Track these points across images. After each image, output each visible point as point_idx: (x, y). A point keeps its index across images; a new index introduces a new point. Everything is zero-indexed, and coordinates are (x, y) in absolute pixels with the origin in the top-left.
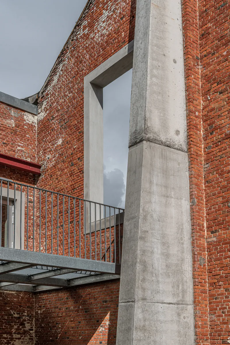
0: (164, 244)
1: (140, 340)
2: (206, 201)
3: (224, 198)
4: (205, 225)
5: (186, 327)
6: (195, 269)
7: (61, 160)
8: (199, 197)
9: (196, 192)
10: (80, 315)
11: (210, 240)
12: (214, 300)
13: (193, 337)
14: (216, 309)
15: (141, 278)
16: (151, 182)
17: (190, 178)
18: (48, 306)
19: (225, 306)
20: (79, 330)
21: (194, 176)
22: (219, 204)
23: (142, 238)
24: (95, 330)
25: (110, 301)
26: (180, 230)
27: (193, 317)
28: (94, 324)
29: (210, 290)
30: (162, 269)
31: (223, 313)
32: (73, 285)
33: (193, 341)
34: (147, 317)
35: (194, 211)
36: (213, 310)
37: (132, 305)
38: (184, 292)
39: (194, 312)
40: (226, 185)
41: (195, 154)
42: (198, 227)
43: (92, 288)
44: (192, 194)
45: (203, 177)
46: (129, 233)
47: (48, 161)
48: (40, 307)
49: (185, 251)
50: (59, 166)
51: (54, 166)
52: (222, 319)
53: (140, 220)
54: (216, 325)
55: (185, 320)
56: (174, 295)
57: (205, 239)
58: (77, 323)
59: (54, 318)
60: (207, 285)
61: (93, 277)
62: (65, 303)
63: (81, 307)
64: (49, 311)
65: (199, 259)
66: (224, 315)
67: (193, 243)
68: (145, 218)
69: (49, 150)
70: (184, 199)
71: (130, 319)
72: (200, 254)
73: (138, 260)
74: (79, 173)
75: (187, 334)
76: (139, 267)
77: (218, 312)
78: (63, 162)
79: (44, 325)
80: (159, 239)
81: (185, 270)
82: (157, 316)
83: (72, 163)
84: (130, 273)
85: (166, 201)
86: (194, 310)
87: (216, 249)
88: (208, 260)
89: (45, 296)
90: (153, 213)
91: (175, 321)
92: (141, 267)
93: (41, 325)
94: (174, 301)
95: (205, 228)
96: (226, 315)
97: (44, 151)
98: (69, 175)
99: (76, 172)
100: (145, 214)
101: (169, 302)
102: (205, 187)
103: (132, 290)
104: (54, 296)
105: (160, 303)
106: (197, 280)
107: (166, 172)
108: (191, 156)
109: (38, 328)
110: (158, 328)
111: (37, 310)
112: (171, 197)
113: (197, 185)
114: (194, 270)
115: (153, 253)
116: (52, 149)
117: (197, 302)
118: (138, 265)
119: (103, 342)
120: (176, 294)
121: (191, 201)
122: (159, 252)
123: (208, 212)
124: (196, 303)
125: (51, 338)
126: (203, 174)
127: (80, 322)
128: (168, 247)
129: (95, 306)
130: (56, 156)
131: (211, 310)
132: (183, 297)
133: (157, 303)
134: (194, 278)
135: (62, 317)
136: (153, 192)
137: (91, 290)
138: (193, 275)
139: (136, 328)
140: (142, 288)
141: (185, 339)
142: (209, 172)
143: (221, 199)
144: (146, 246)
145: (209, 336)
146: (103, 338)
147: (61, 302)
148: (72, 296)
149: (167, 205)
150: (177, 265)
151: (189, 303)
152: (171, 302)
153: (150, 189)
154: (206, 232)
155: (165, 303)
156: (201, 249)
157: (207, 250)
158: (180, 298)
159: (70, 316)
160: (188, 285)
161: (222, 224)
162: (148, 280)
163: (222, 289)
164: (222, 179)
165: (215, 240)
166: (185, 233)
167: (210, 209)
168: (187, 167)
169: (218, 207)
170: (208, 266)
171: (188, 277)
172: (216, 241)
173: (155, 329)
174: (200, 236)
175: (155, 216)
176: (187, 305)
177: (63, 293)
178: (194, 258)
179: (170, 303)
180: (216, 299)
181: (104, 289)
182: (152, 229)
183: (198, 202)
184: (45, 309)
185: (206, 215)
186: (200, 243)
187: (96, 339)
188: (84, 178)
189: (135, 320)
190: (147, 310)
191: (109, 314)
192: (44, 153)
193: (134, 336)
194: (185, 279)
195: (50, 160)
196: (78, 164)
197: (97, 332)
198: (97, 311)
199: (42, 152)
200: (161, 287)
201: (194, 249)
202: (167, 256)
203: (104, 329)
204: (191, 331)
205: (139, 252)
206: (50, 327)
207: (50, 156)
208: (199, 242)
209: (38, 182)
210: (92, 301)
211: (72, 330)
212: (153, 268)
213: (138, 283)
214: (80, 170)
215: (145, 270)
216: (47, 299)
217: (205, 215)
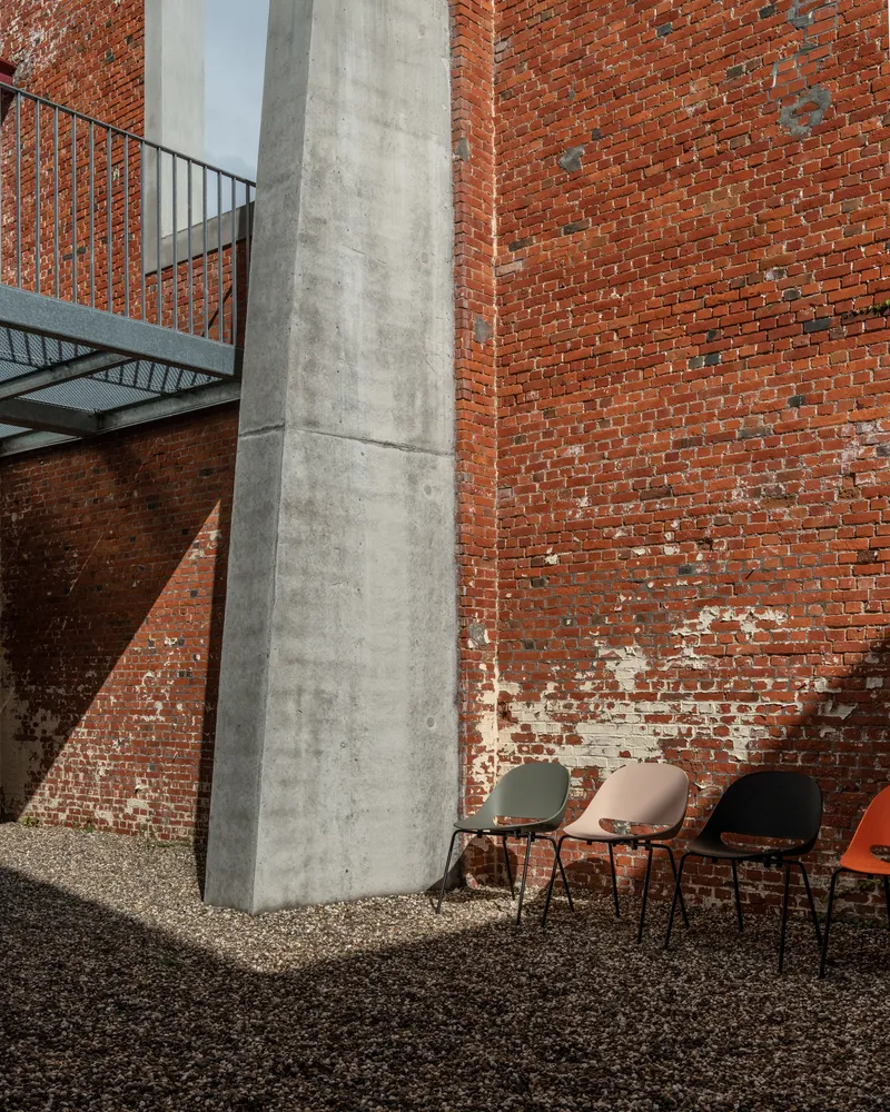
0: (373, 266)
1: (297, 542)
2: (500, 154)
3: (547, 140)
4: (494, 223)
5: (431, 519)
6: (463, 352)
7: (75, 47)
8: (477, 137)
9: (469, 123)
10: (133, 517)
11: (506, 269)
12: (514, 445)
13: (450, 549)
14: (518, 471)
15: (304, 358)
16: (337, 72)
17: (455, 76)
18: (40, 498)
19: (542, 460)
20: (132, 562)
21: (465, 72)
22: (535, 161)
23: (308, 240)
24: (179, 557)
25: (220, 471)
26: (421, 233)
27: (453, 491)
28: (175, 541)
29: (502, 418)
30: (366, 339)
31: (536, 479)
32: (113, 428)
33: (450, 558)
34: (321, 476)
35: (464, 177)
36: (508, 473)
37: (275, 437)
38: (428, 415)
39: (456, 476)
40: (556, 101)
41: (470, 6)
42: (473, 229)
43: (170, 436)
44: (457, 124)
45: (493, 79)
46: (269, 226)
47: (35, 50)
48: (16, 502)
49: (434, 294)
50: (70, 65)
51: (55, 66)
52: (534, 497)
53: (302, 184)
54: (516, 517)
55: (430, 498)
56: (399, 420)
57: (492, 268)
58: (125, 541)
59: (57, 531)
60: (496, 404)
61: (172, 400)
62: (90, 485)
63: (136, 494)
64: (44, 512)
65: (474, 322)
66: (537, 485)
67: (457, 275)
68: (318, 179)
69: (39, 14)
70: (435, 138)
71: (269, 479)
72: (476, 309)
73: (296, 305)
74: (130, 85)
75: (435, 537)
76: (297, 326)
77: (523, 479)
78: (83, 50)
79: (29, 556)
80: (359, 249)
81: (432, 352)
82: (348, 477)
83: (108, 55)
84: (270, 344)
85: (382, 139)
86: (457, 470)
87: (523, 295)
88: (498, 331)
89: (29, 470)
90: (343, 168)
91: (403, 497)
92: (304, 325)
93: (20, 557)
94: (401, 438)
95: (494, 235)
96: (543, 487)
97: (22, 19)
98: (99, 91)
99: (120, 82)
100: (317, 168)
101: (384, 440)
102: (497, 110)
103: (277, 393)
104: (56, 466)
105: (360, 440)
106: (465, 384)
107: (382, 49)
108: (457, 9)
109: (11, 564)
110: (352, 512)
111: (7, 514)
112: (398, 128)
113: (471, 99)
114: (459, 354)
115: (341, 288)
116: (49, 11)
117: (464, 447)
118: (294, 319)
119: (201, 591)
120: (404, 418)
121: (457, 147)
122: (359, 287)
123: (503, 187)
124: (461, 449)
125: (49, 594)
126: (493, 72)
127: (133, 539)
128: (386, 277)
129: (177, 487)
130: (58, 34)
131: (502, 475)
132: (426, 429)
133: (350, 438)
134: (458, 377)
135: (80, 526)
136: (343, 102)
137: (167, 441)
138: (457, 368)
139: (288, 506)
140: (307, 389)
141: (428, 551)
142: (508, 65)
143: (539, 145)
144: (319, 266)
145: (495, 549)
146: (200, 579)
147: (79, 483)
148: (109, 462)
149: (383, 149)
150: (410, 334)
151: (442, 449)
152: (390, 440)
153: (335, 92)
154: (495, 245)
155: (372, 441)
156: (479, 295)
157: (498, 300)
158: (417, 431)
159: (106, 522)
160: (441, 397)
161: (541, 219)
162: (324, 368)
163: (536, 412)
164: (546, 86)
165: (521, 269)
166: (435, 243)
167: (509, 177)
168: (445, 44)
169: (532, 171)
170: (499, 346)
171: (440, 372)
172: (524, 273)
173: (344, 514)
174: (477, 256)
175: (349, 178)
176: (437, 453)
177: (83, 458)
178: (458, 317)
179: (387, 444)
180: (518, 441)
181: (203, 435)
182: (339, 217)
183: (474, 152)
184: (30, 509)
185: (498, 194)
186: (477, 276)
187: (180, 586)
188: (146, 100)
189: (284, 480)
190: (319, 457)
191: (217, 507)
192: (25, 25)
193: (280, 529)
194: (432, 377)
195: (42, 47)
196: (127, 56)
197: (182, 565)
198: (181, 501)
199: (18, 23)
200: (364, 393)
201: (461, 291)
202: (381, 302)
203: (202, 554)
204: (447, 531)
205: (297, 280)
206: (46, 559)
207: (41, 35)
208: (475, 274)
209: (7, 118)
210: (170, 472)
211: (111, 565)
212: (339, 333)
213: (295, 374)
214: (134, 75)
215: (315, 335)
216: (37, 478)
217: (495, 196)
